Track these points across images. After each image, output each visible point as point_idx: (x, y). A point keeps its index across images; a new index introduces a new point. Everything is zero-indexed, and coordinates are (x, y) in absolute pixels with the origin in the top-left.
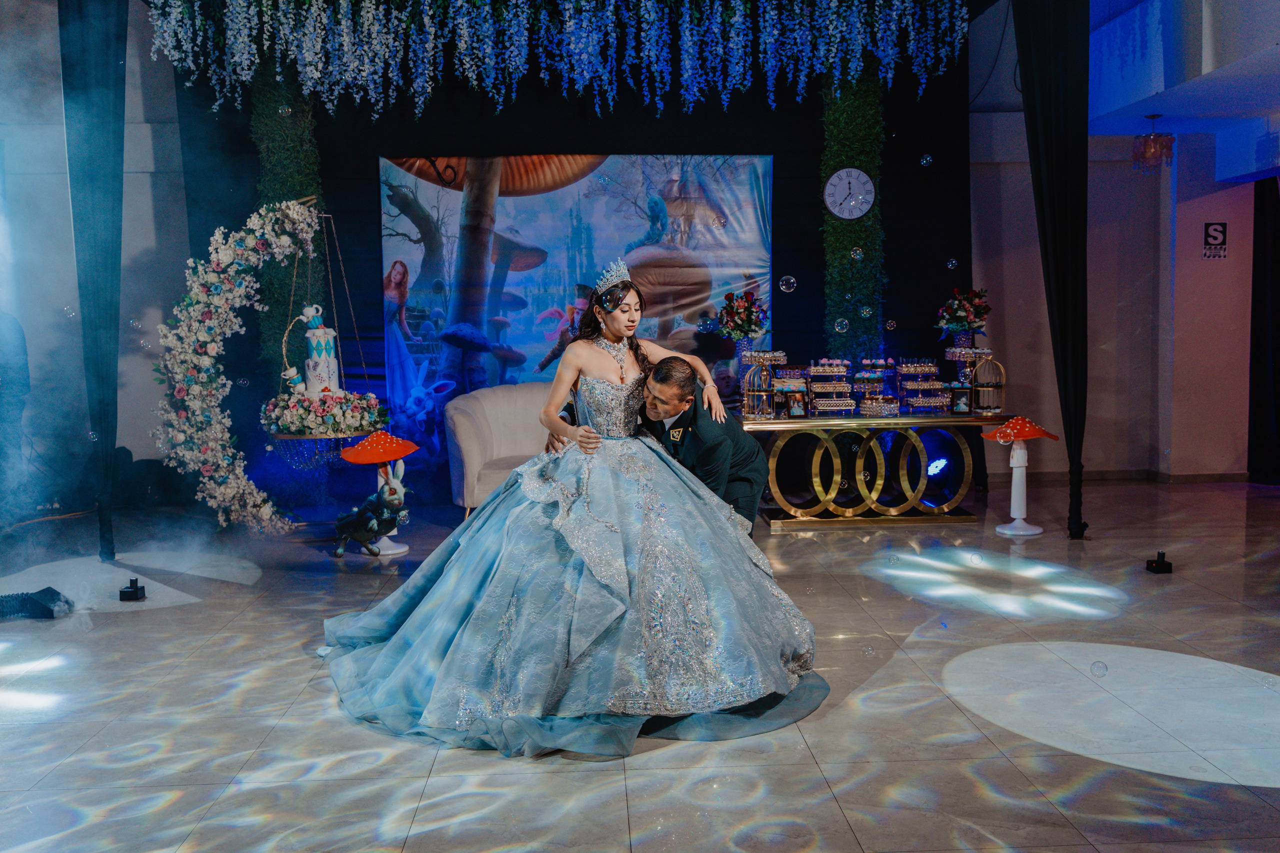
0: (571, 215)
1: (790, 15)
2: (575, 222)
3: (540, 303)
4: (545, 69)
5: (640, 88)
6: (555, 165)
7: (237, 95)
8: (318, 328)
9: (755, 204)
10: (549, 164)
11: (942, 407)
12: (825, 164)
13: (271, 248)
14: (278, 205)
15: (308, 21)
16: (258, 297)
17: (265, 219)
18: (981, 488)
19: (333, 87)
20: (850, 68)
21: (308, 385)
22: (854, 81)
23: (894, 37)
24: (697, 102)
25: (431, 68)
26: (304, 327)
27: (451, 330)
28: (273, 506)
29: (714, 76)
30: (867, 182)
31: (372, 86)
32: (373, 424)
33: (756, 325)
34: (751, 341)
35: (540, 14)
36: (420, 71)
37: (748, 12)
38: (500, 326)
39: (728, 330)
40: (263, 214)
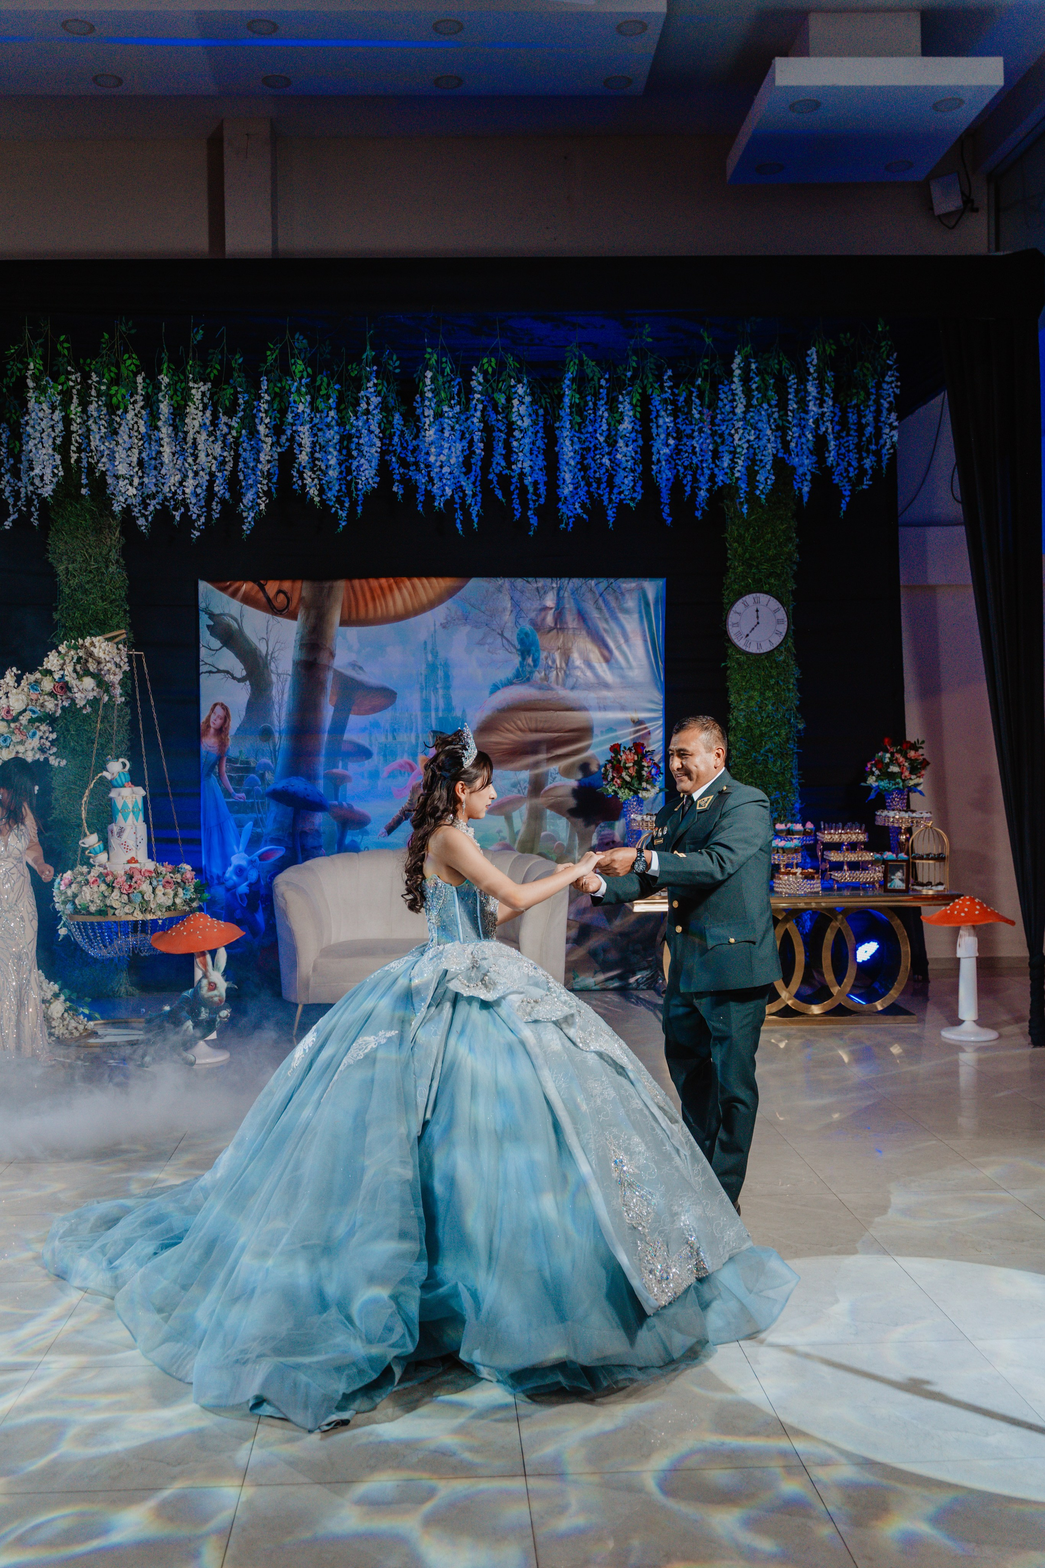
0: (425, 648)
1: (687, 418)
2: (430, 657)
3: (388, 753)
4: (398, 481)
5: (510, 501)
6: (407, 590)
7: (33, 509)
8: (124, 786)
9: (645, 636)
10: (400, 589)
11: (873, 883)
12: (728, 588)
13: (71, 692)
14: (81, 641)
15: (122, 428)
16: (54, 750)
17: (66, 658)
18: (920, 977)
19: (148, 501)
20: (758, 481)
21: (111, 854)
22: (763, 497)
23: (810, 445)
24: (578, 517)
25: (265, 482)
26: (108, 785)
27: (280, 786)
28: (65, 1000)
29: (598, 488)
30: (778, 610)
31: (194, 501)
32: (187, 902)
33: (647, 782)
34: (640, 801)
35: (393, 416)
36: (250, 482)
37: (638, 415)
38: (338, 781)
39: (613, 788)
40: (63, 651)
